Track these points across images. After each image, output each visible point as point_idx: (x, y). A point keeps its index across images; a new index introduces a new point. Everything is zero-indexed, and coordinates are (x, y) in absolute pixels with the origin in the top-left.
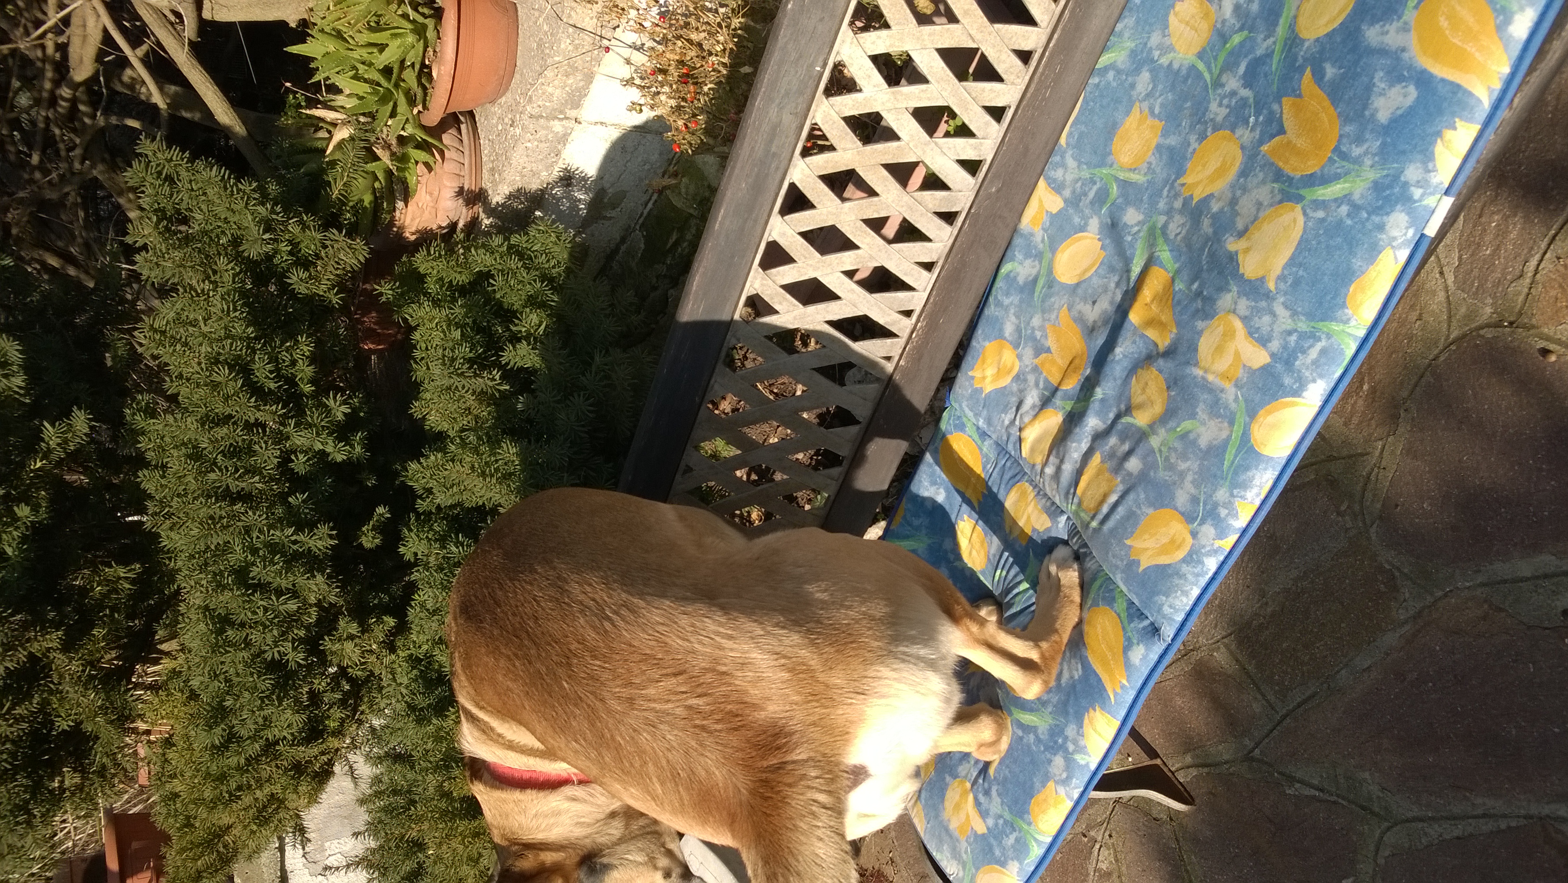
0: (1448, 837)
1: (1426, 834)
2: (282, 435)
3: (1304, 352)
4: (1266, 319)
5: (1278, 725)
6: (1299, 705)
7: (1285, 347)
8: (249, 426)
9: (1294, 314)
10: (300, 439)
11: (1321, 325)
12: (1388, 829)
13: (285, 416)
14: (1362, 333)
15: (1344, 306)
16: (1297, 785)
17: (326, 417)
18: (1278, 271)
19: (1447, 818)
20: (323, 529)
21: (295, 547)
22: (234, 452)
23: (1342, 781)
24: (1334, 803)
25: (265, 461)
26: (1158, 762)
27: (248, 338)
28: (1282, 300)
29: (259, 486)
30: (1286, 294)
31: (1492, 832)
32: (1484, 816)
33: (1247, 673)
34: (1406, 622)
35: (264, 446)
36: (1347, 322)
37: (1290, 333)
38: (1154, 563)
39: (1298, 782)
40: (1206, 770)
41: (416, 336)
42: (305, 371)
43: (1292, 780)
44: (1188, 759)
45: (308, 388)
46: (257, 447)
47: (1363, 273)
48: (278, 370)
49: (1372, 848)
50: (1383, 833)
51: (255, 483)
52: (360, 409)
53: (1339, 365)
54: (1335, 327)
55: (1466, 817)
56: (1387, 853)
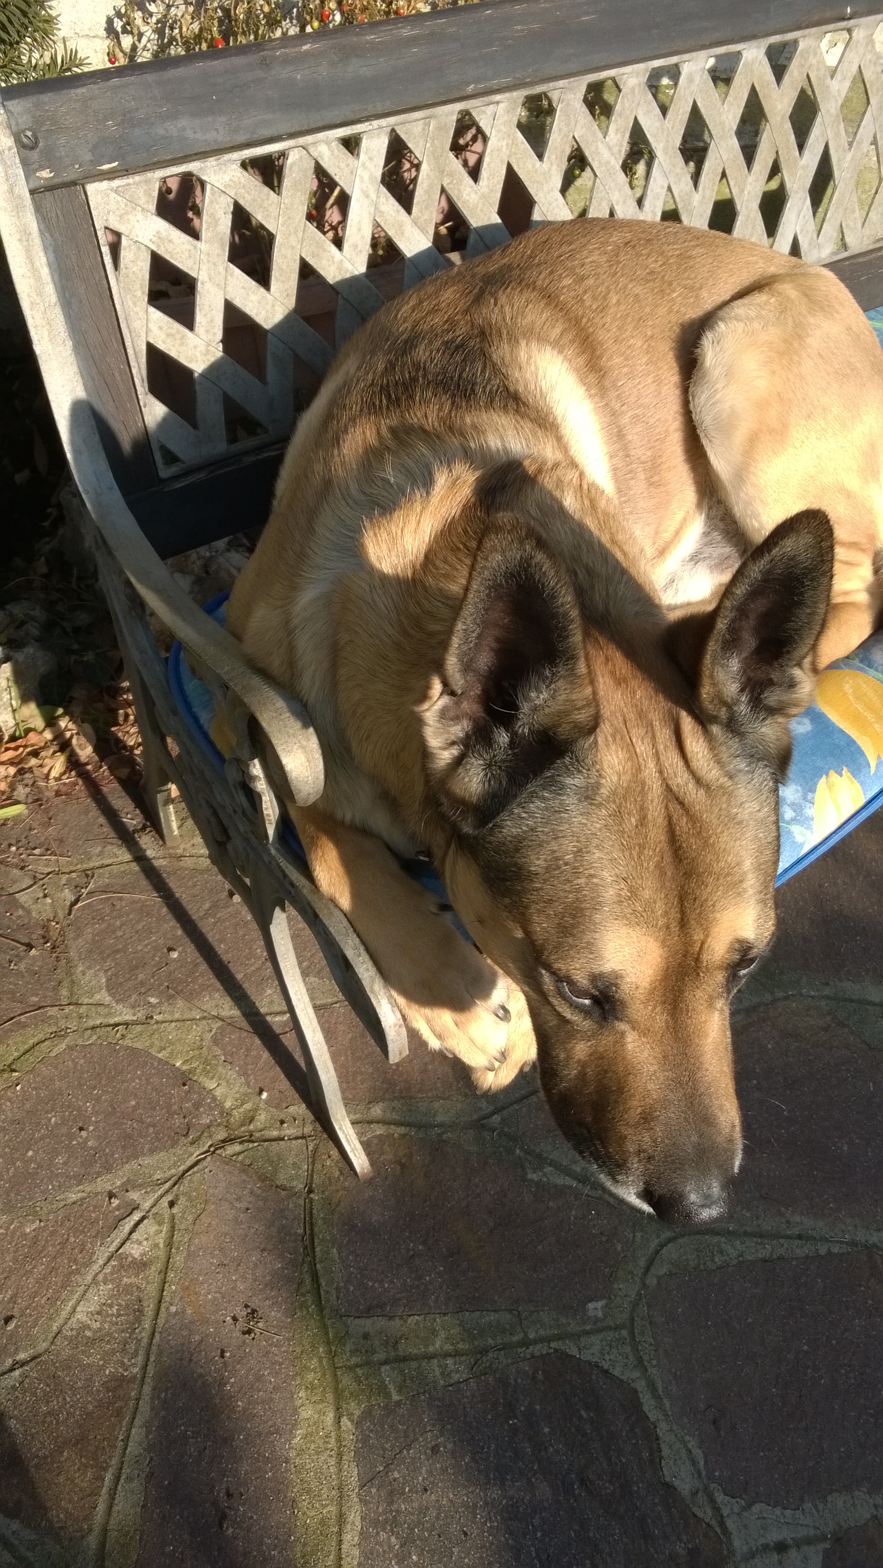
0: (749, 1258)
1: (721, 1252)
32: (800, 1237)
40: (402, 1130)
43: (541, 1161)
49: (642, 1262)
50: (662, 1246)
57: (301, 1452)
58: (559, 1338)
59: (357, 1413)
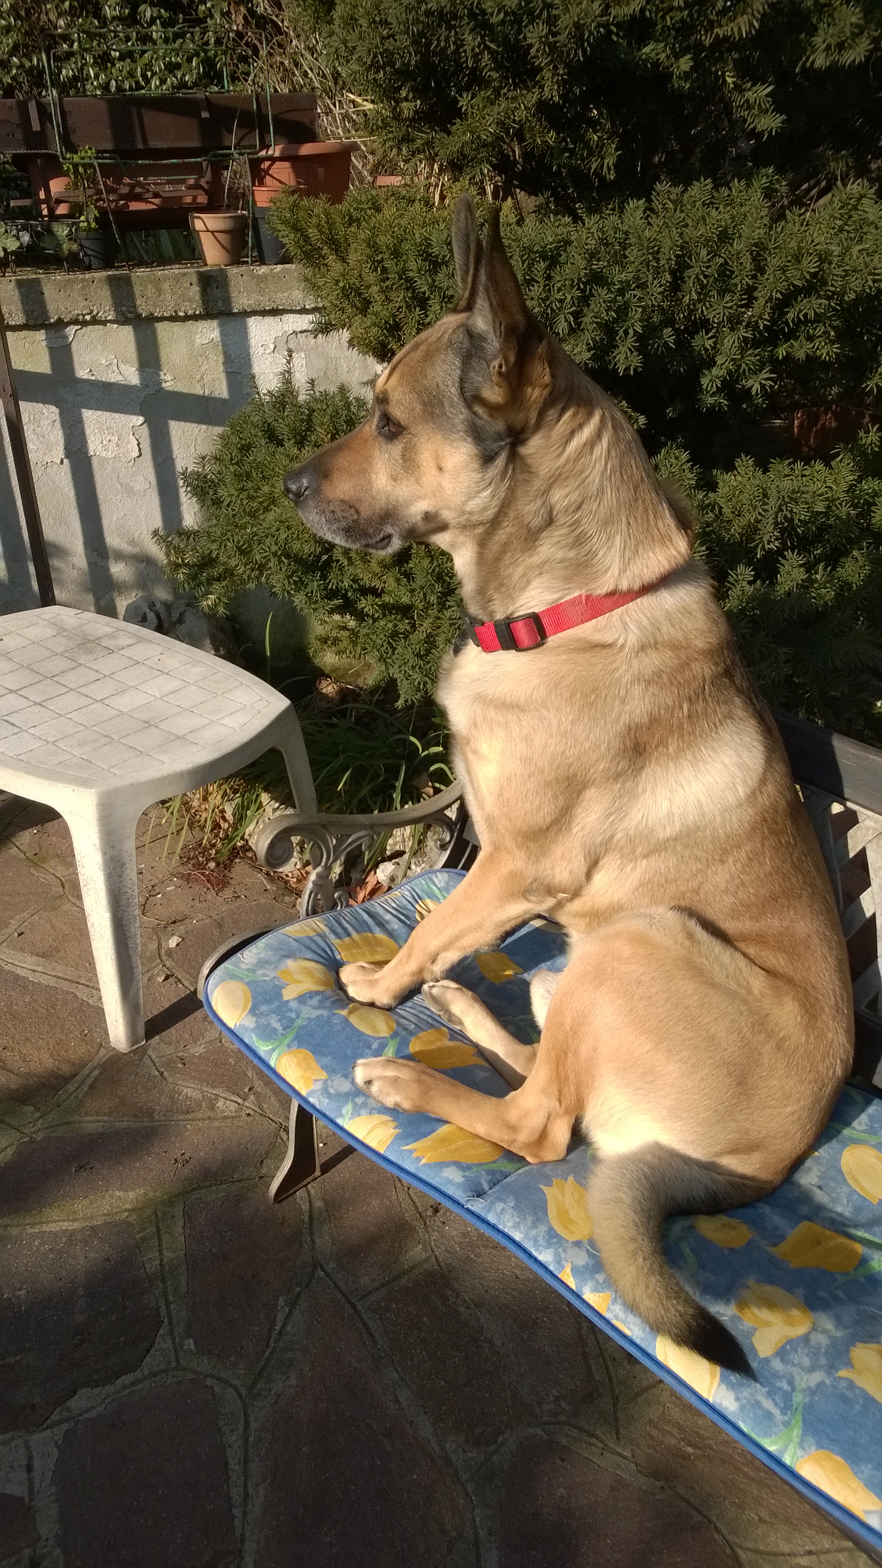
0: (228, 1452)
1: (232, 1431)
2: (737, 323)
3: (770, 1395)
4: (807, 1361)
5: (346, 1298)
6: (365, 1324)
7: (776, 1375)
8: (750, 291)
9: (812, 1392)
10: (730, 342)
11: (799, 1417)
12: (240, 1395)
13: (756, 327)
14: (787, 1460)
15: (820, 1446)
16: (287, 1309)
17: (750, 369)
18: (859, 1383)
19: (246, 1456)
20: (636, 361)
21: (621, 332)
22: (725, 273)
23: (289, 1355)
24: (268, 1345)
25: (711, 306)
26: (318, 1173)
27: (845, 293)
28: (827, 1382)
29: (686, 299)
30: (834, 1387)
31: (230, 1499)
32: (246, 1495)
33: (399, 1277)
34: (443, 1449)
35: (729, 305)
36: (801, 1445)
37: (791, 1382)
38: (549, 1199)
39: (290, 1311)
40: (307, 1219)
41: (819, 466)
42: (800, 350)
43: (293, 1304)
44: (318, 1204)
45: (781, 352)
46: (728, 297)
47: (856, 1474)
48: (807, 321)
49: (223, 1375)
50: (235, 1388)
51: (690, 294)
52: (750, 405)
53: (753, 1429)
54: (796, 1433)
55: (246, 1476)
56: (215, 1388)
57: (112, 1197)
58: (170, 1323)
59: (130, 1219)
